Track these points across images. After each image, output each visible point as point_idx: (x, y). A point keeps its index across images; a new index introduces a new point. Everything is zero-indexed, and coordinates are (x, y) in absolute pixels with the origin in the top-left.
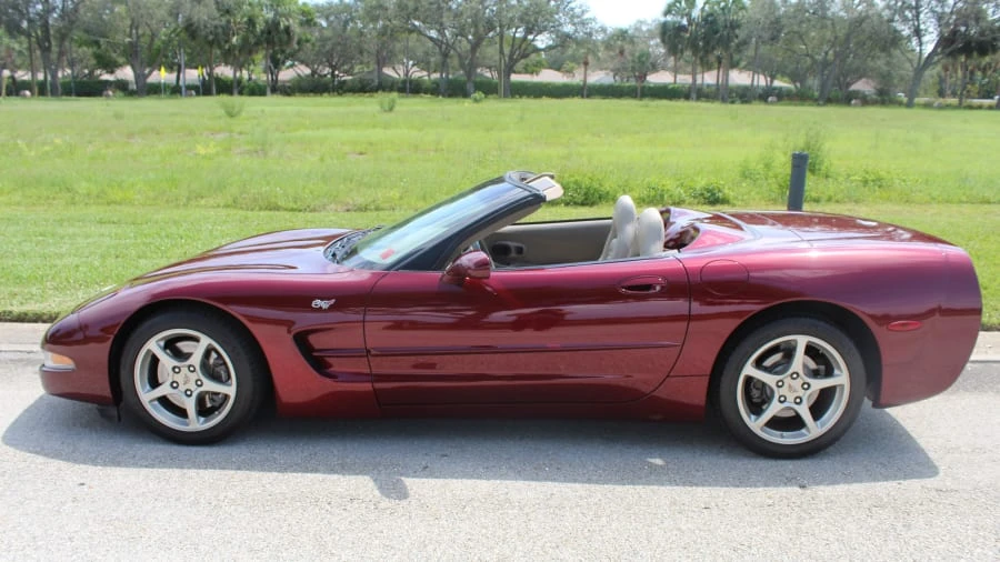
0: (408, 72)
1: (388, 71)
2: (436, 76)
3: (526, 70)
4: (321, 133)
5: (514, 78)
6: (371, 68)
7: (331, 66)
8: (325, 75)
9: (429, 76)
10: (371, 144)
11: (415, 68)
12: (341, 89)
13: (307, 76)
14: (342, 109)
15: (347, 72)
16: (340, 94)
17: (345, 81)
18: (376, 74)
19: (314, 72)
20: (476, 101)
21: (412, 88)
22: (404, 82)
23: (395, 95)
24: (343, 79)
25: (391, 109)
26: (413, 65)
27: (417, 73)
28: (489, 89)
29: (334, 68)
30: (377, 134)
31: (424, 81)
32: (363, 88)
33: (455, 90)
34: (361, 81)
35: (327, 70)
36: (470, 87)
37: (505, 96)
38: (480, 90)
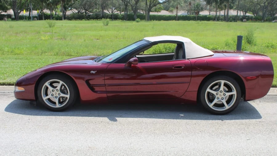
0: (113, 11)
1: (106, 11)
2: (123, 13)
3: (156, 11)
4: (83, 33)
5: (151, 13)
6: (100, 10)
7: (85, 9)
8: (83, 13)
9: (120, 13)
10: (101, 36)
11: (115, 10)
12: (89, 18)
13: (76, 13)
14: (89, 25)
15: (91, 12)
16: (88, 20)
17: (90, 15)
18: (101, 12)
19: (79, 12)
20: (137, 22)
21: (114, 17)
22: (112, 15)
23: (108, 20)
24: (90, 14)
25: (107, 25)
26: (115, 9)
27: (116, 12)
28: (142, 18)
29: (86, 10)
30: (103, 33)
31: (118, 15)
32: (97, 17)
33: (130, 18)
34: (96, 15)
35: (84, 11)
36: (135, 16)
37: (148, 20)
38: (139, 18)
